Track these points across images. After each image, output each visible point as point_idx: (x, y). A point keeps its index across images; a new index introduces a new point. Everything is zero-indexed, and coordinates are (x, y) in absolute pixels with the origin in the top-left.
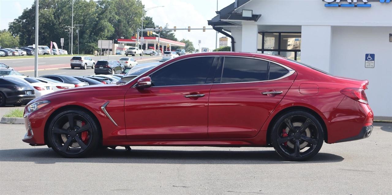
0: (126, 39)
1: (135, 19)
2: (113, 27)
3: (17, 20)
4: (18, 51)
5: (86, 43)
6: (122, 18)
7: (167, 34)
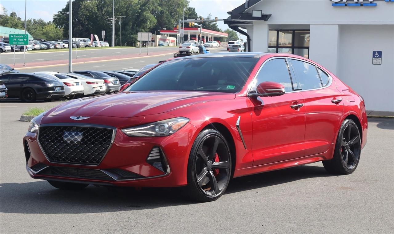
0: (169, 30)
1: (178, 10)
2: (155, 18)
3: (61, 12)
4: (59, 44)
5: (129, 34)
6: (165, 9)
7: (210, 24)
